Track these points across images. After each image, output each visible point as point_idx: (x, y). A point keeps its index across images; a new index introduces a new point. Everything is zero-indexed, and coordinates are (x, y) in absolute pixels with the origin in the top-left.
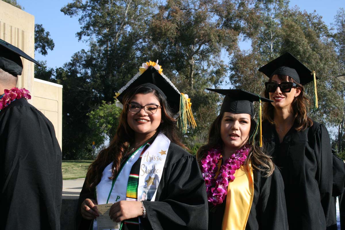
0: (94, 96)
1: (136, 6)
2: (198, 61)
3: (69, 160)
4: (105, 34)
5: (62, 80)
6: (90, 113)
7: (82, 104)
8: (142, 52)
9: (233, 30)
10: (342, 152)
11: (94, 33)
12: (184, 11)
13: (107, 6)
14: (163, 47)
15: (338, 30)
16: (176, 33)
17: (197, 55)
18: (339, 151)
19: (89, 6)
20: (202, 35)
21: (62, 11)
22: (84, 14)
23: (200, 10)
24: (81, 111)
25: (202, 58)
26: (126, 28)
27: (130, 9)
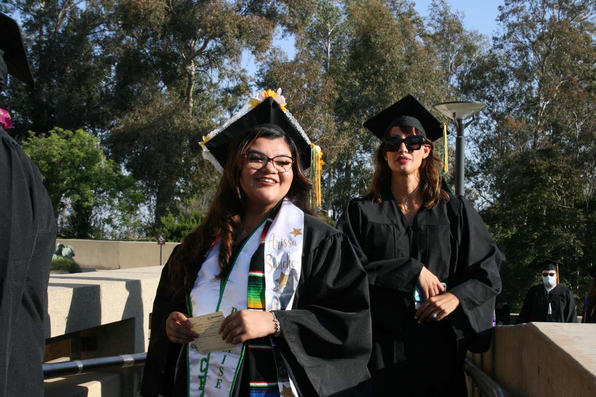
0: (16, 122)
2: (202, 69)
4: (39, 12)
8: (103, 48)
9: (264, 18)
11: (18, 8)
14: (142, 41)
16: (164, 17)
17: (201, 57)
20: (209, 25)
25: (209, 64)
26: (77, 4)
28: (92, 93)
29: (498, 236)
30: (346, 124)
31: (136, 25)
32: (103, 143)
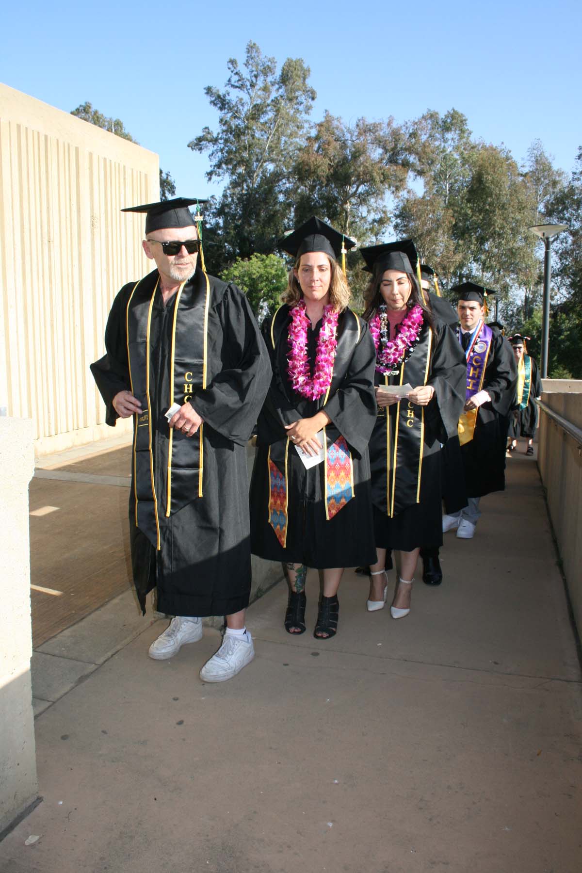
0: (227, 251)
1: (279, 139)
2: (355, 207)
4: (240, 173)
6: (223, 272)
8: (285, 196)
9: (401, 167)
10: (529, 320)
11: (227, 172)
12: (339, 142)
13: (243, 138)
14: (312, 189)
15: (530, 167)
16: (328, 171)
17: (355, 198)
18: (525, 319)
19: (221, 139)
20: (361, 173)
21: (189, 146)
22: (215, 149)
23: (358, 141)
26: (267, 165)
27: (272, 142)
28: (278, 227)
29: (572, 322)
30: (461, 242)
31: (307, 178)
32: (287, 263)
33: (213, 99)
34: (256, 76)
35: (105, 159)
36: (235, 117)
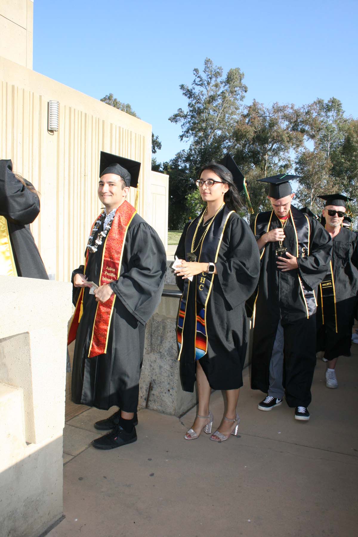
0: (191, 183)
1: (224, 116)
2: (271, 157)
3: (173, 230)
4: (200, 136)
5: (167, 171)
6: (188, 195)
7: (182, 189)
8: (228, 150)
9: (300, 132)
11: (192, 135)
12: (261, 118)
13: (202, 115)
14: (244, 146)
16: (253, 135)
17: (270, 152)
19: (189, 115)
20: (275, 136)
21: (169, 120)
22: (185, 121)
23: (273, 117)
24: (181, 194)
26: (217, 131)
27: (220, 117)
30: (337, 179)
31: (241, 139)
33: (185, 92)
34: (211, 78)
35: (120, 127)
36: (198, 103)
